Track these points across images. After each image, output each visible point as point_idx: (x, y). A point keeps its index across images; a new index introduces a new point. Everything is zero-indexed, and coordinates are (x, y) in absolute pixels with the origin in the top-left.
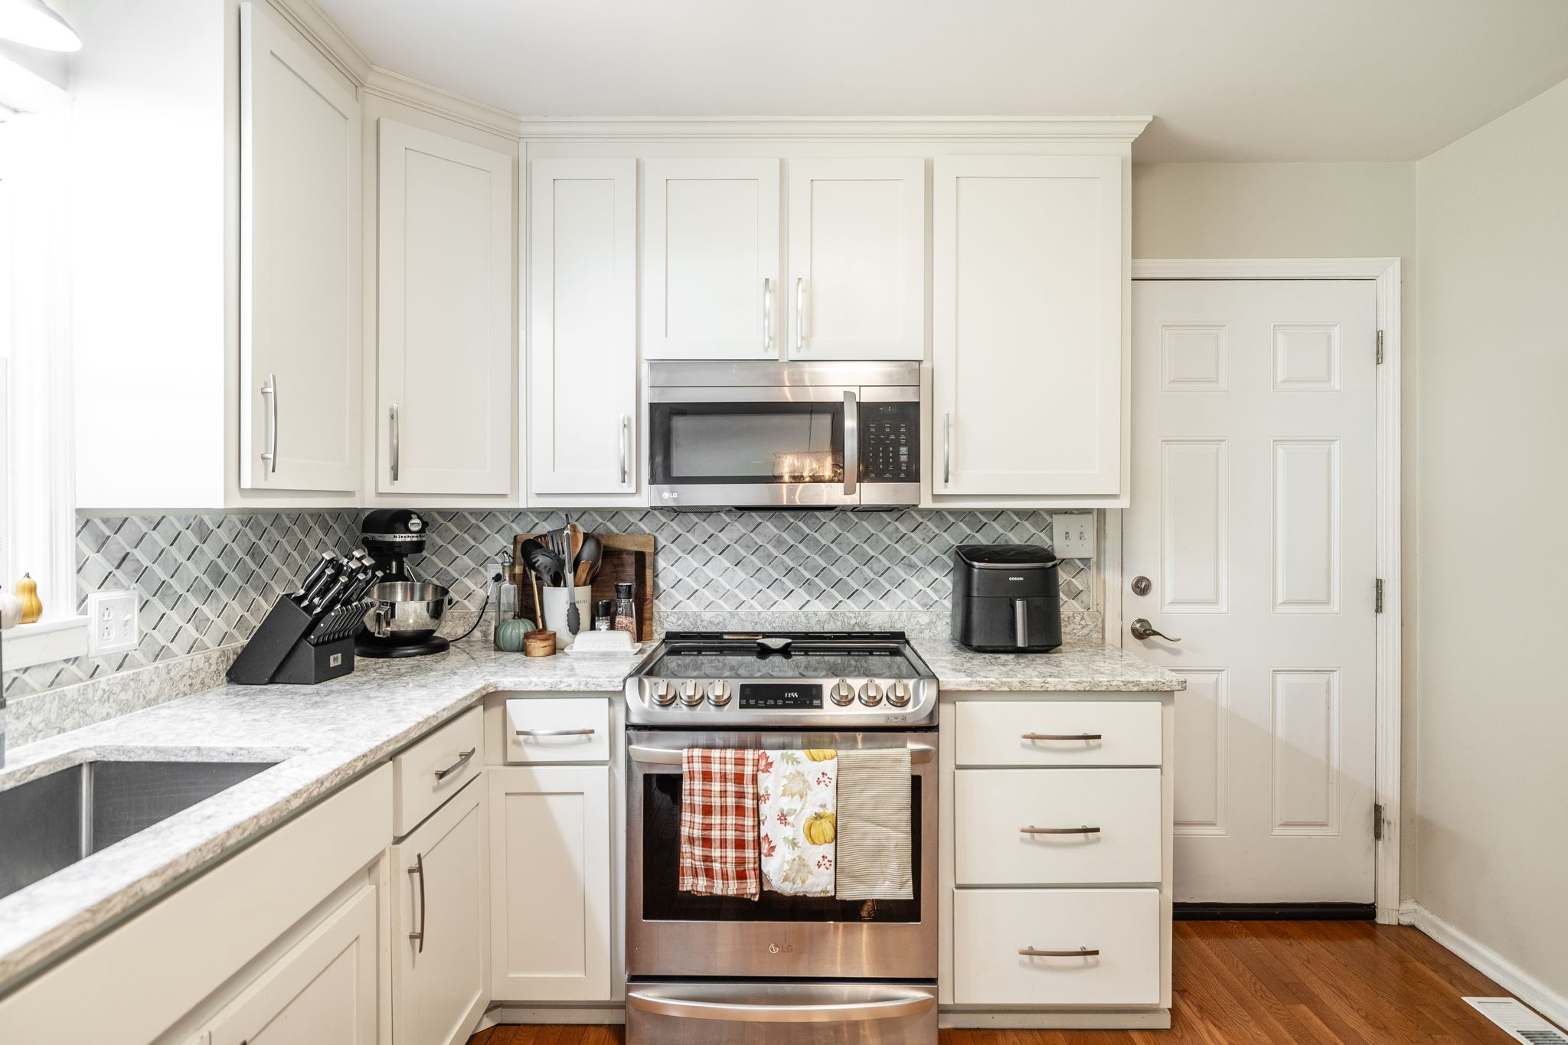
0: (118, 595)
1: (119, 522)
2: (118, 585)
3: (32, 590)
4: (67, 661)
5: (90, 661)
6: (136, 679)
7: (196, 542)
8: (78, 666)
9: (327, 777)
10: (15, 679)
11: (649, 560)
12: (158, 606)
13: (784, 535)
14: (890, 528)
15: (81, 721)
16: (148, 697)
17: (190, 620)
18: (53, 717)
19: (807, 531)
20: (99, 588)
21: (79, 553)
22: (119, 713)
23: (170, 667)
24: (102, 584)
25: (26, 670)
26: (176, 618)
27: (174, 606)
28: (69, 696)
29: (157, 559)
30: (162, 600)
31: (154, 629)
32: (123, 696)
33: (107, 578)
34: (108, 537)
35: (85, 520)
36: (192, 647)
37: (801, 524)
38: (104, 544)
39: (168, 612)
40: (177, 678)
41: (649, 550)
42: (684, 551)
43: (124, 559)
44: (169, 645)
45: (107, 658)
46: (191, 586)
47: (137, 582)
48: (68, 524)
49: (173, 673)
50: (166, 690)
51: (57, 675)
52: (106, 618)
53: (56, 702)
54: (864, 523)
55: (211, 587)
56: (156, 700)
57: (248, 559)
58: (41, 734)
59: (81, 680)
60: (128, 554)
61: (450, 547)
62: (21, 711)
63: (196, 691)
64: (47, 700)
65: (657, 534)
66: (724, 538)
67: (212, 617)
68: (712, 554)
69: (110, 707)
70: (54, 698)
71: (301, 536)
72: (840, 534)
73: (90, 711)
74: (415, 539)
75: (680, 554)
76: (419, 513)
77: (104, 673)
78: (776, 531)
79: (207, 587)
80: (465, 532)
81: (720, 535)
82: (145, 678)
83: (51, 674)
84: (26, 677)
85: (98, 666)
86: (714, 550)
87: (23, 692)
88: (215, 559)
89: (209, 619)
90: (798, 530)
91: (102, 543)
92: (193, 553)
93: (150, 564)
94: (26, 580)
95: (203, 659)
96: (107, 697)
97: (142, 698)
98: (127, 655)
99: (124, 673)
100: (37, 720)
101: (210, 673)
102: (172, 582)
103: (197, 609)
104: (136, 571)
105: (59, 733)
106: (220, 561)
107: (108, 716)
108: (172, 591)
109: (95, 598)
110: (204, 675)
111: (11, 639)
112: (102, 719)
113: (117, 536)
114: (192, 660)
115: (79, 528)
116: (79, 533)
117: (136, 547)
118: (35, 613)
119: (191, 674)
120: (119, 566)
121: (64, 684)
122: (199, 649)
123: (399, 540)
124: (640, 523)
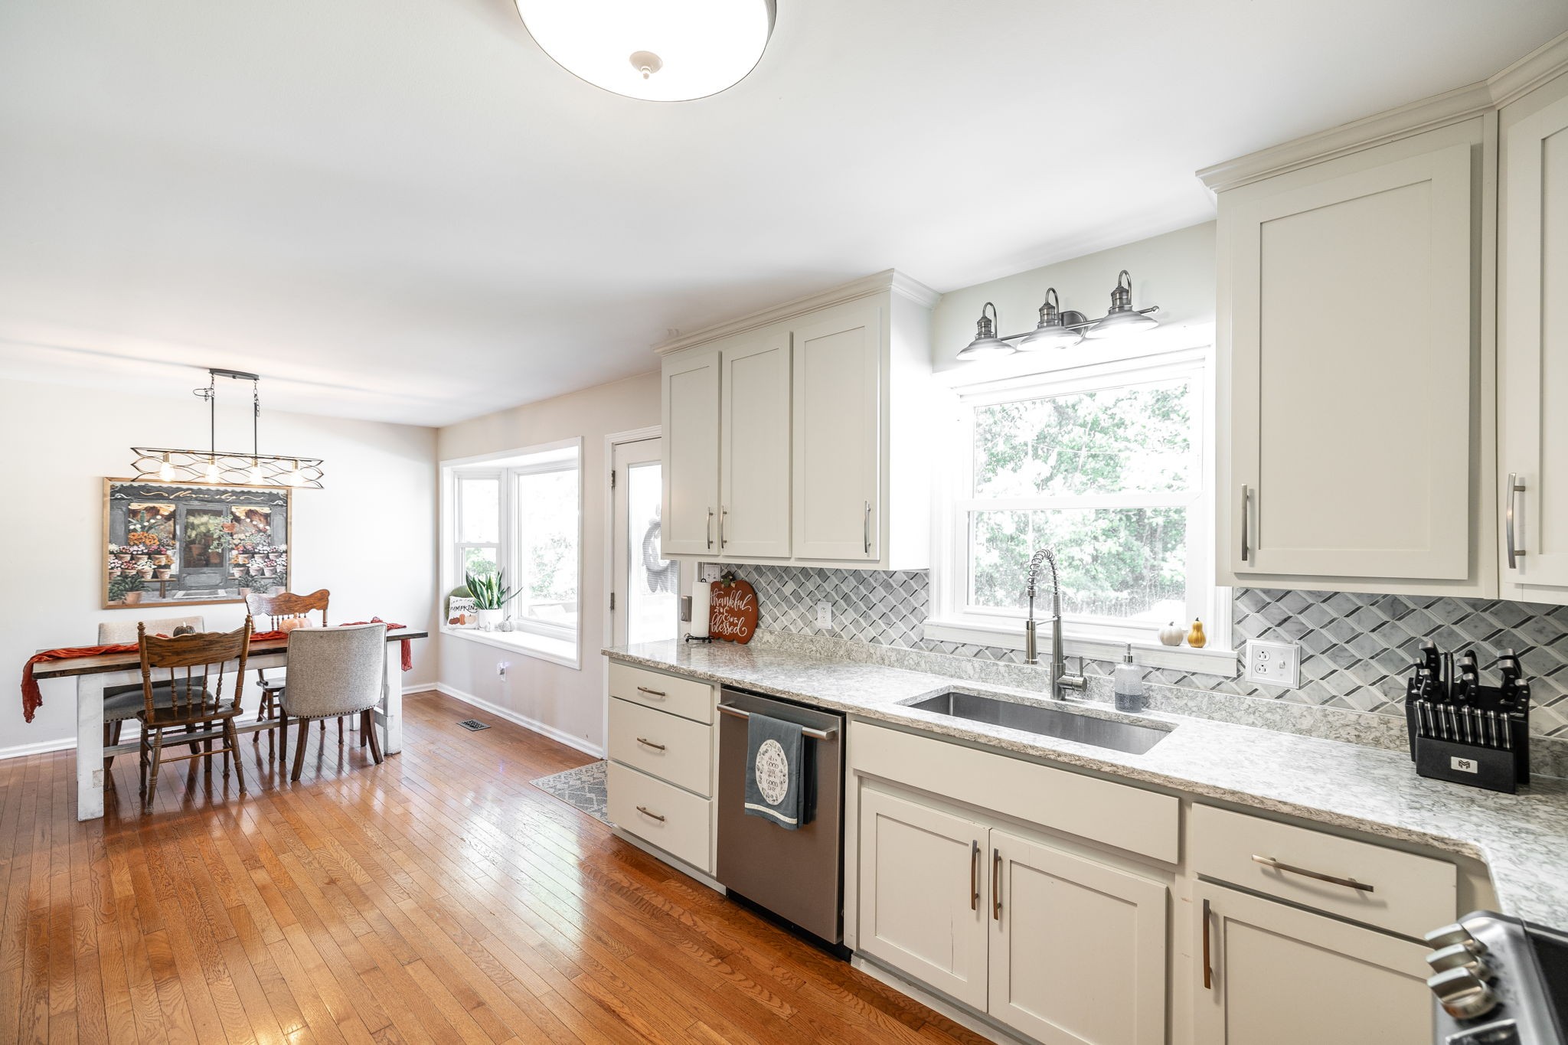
0: (1277, 645)
1: (1279, 596)
2: (1278, 637)
3: (1198, 628)
4: (1226, 678)
5: (1249, 684)
6: (1285, 708)
7: (1387, 619)
8: (1236, 683)
10: (1185, 677)
12: (1327, 663)
15: (1228, 718)
16: (1297, 726)
17: (1371, 683)
18: (1204, 708)
20: (1258, 637)
21: (1236, 610)
22: (1266, 727)
23: (1327, 712)
24: (1261, 635)
25: (1194, 674)
26: (1352, 678)
27: (1351, 667)
28: (1217, 698)
29: (1327, 626)
30: (1334, 658)
31: (1321, 679)
32: (1268, 715)
33: (1266, 631)
34: (1269, 604)
35: (1248, 590)
36: (1376, 708)
38: (1264, 607)
39: (1341, 670)
40: (1338, 724)
43: (1285, 620)
44: (1343, 697)
45: (1266, 687)
46: (1377, 655)
47: (1300, 639)
48: (1226, 594)
49: (1332, 719)
50: (1322, 729)
51: (1218, 684)
52: (1260, 658)
53: (1206, 699)
56: (1306, 731)
58: (1194, 714)
59: (1239, 694)
60: (1290, 617)
62: (1179, 694)
63: (1366, 744)
64: (1200, 695)
69: (1255, 719)
70: (1204, 696)
73: (1235, 714)
77: (1261, 696)
82: (1297, 712)
83: (1213, 682)
84: (1193, 678)
85: (1256, 690)
87: (1190, 686)
91: (1262, 607)
92: (1381, 627)
93: (1317, 628)
94: (1196, 621)
95: (1377, 720)
96: (1252, 711)
97: (1290, 725)
98: (1288, 691)
99: (1277, 701)
100: (1191, 704)
101: (1390, 736)
102: (1348, 646)
103: (1381, 676)
104: (1299, 631)
105: (1209, 719)
108: (1346, 654)
109: (1252, 643)
110: (1378, 734)
111: (1176, 653)
112: (1247, 724)
113: (1278, 603)
114: (1360, 716)
115: (1239, 594)
116: (1239, 598)
117: (1300, 613)
118: (1199, 641)
119: (1358, 727)
120: (1279, 625)
121: (1221, 691)
122: (1387, 712)
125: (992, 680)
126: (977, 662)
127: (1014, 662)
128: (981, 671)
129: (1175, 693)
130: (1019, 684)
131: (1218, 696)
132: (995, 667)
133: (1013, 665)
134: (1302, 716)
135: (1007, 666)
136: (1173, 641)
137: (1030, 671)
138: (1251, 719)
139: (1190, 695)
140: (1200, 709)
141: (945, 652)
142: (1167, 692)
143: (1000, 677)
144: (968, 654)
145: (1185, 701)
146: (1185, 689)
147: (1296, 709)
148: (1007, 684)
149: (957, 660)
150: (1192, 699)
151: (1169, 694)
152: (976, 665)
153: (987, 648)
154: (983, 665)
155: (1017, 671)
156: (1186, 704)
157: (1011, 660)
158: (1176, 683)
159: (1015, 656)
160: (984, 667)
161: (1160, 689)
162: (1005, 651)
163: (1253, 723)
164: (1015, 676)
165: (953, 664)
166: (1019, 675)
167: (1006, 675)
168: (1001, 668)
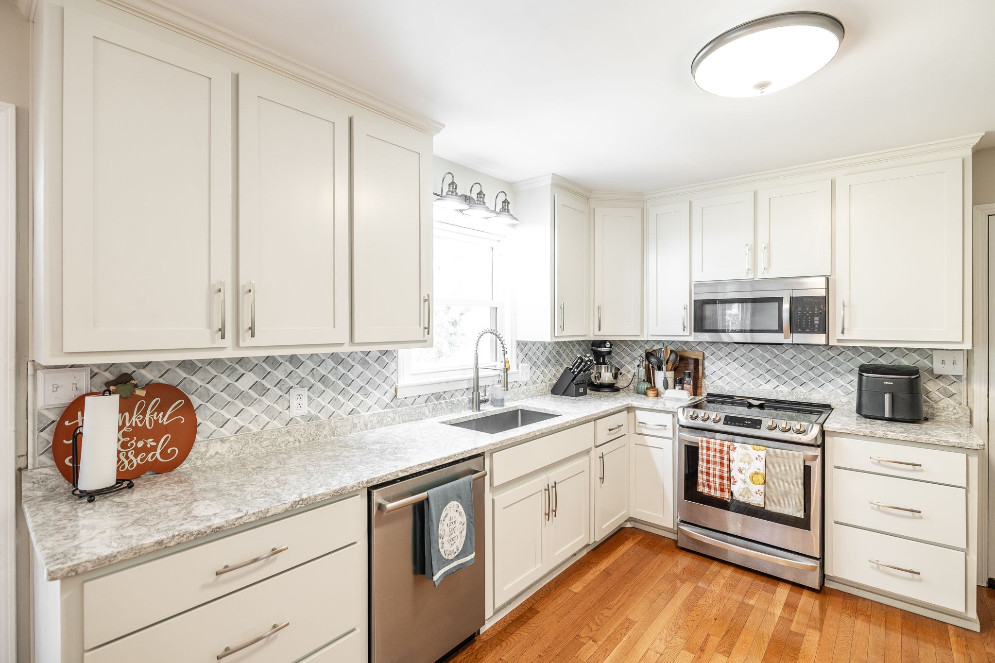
0: (525, 364)
1: (525, 344)
2: (525, 362)
3: (508, 363)
4: (515, 382)
6: (529, 389)
7: (543, 350)
8: (517, 384)
12: (534, 369)
17: (542, 373)
19: (778, 353)
20: (521, 362)
21: (517, 353)
23: (537, 387)
27: (538, 369)
29: (533, 355)
31: (533, 375)
32: (526, 393)
33: (523, 360)
34: (523, 348)
35: (518, 343)
36: (542, 382)
37: (774, 349)
40: (539, 390)
41: (701, 358)
43: (526, 355)
44: (537, 380)
45: (523, 382)
46: (542, 363)
47: (529, 361)
48: (515, 345)
49: (537, 389)
50: (536, 393)
51: (513, 386)
52: (523, 371)
59: (517, 388)
60: (527, 353)
65: (704, 352)
67: (547, 373)
68: (730, 361)
70: (512, 392)
74: (608, 350)
75: (715, 360)
76: (609, 341)
77: (522, 386)
79: (546, 363)
82: (531, 389)
85: (521, 384)
86: (731, 359)
88: (548, 355)
90: (772, 352)
91: (522, 350)
92: (542, 353)
94: (507, 360)
95: (545, 386)
96: (523, 393)
97: (530, 395)
98: (527, 382)
99: (526, 387)
101: (547, 390)
102: (537, 361)
103: (543, 370)
104: (529, 358)
108: (537, 364)
109: (521, 365)
110: (545, 390)
112: (522, 399)
113: (525, 348)
114: (542, 385)
115: (517, 345)
116: (517, 347)
117: (529, 351)
119: (542, 389)
120: (525, 357)
123: (602, 350)
124: (697, 347)
126: (430, 405)
127: (446, 399)
130: (452, 411)
140: (511, 397)
141: (408, 405)
143: (443, 410)
144: (422, 401)
145: (508, 396)
148: (446, 413)
149: (417, 407)
150: (509, 394)
153: (433, 394)
155: (450, 404)
159: (446, 395)
162: (441, 393)
164: (450, 407)
165: (416, 412)
168: (443, 405)
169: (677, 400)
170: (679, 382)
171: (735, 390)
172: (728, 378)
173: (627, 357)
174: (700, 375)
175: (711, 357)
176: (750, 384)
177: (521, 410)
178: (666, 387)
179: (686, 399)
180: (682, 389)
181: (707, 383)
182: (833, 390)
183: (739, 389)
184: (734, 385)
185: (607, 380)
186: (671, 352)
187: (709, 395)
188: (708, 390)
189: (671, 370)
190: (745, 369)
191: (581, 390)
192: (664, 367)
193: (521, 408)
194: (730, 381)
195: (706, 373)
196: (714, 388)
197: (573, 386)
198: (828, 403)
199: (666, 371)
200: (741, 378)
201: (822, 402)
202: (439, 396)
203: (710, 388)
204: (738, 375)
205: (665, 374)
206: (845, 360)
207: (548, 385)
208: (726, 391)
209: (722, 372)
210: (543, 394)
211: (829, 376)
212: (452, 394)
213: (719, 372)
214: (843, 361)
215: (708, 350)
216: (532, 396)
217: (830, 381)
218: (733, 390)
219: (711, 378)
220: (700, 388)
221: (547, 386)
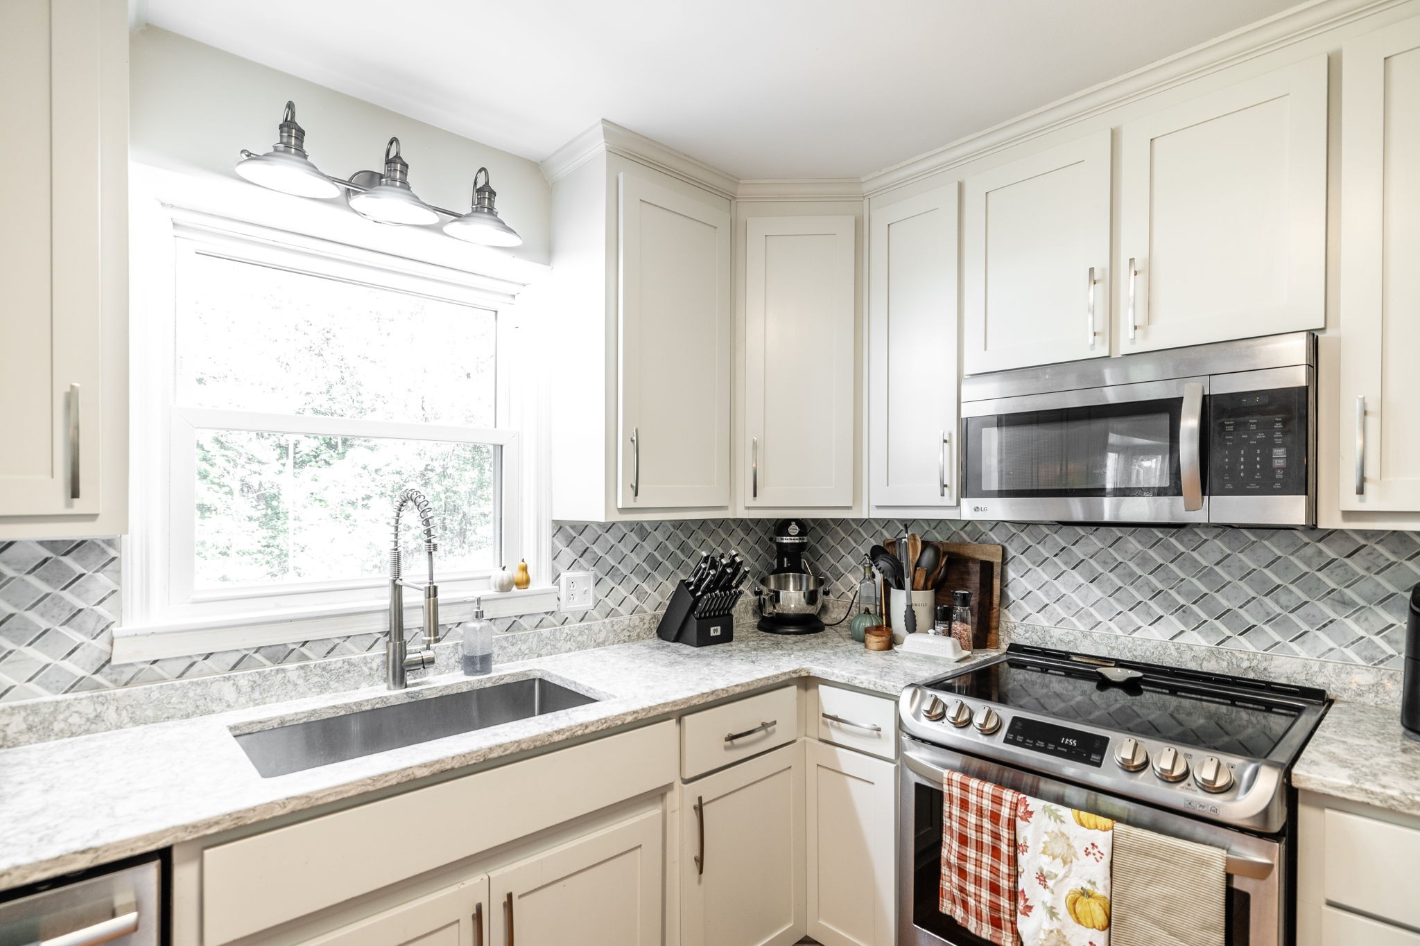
0: (580, 574)
1: (582, 528)
2: (581, 568)
3: (525, 569)
4: (547, 613)
5: (562, 614)
6: (589, 628)
7: (638, 541)
8: (555, 617)
9: (593, 723)
10: (514, 621)
11: (997, 570)
12: (609, 582)
13: (1151, 552)
14: (1308, 551)
16: (597, 641)
17: (633, 592)
19: (1182, 549)
20: (568, 569)
21: (553, 547)
22: (578, 649)
23: (614, 623)
24: (570, 567)
25: (521, 616)
26: (622, 591)
27: (621, 582)
28: (544, 635)
29: (608, 552)
30: (612, 578)
31: (606, 597)
33: (573, 563)
34: (575, 537)
35: (558, 527)
36: (633, 611)
37: (1173, 540)
38: (572, 541)
39: (616, 586)
40: (619, 631)
41: (997, 560)
42: (1034, 563)
43: (585, 551)
44: (618, 608)
45: (573, 613)
46: (634, 570)
47: (594, 566)
48: (547, 530)
49: (615, 627)
50: (611, 637)
51: (541, 622)
52: (571, 589)
53: (536, 638)
54: (1266, 543)
55: (649, 571)
56: (603, 643)
57: (678, 552)
58: (527, 656)
59: (555, 626)
60: (588, 548)
61: (838, 547)
62: (514, 641)
63: (633, 641)
64: (531, 636)
65: (1006, 545)
66: (1078, 552)
67: (649, 591)
68: (1064, 568)
69: (572, 645)
70: (535, 636)
71: (724, 536)
72: (1229, 555)
73: (558, 645)
74: (797, 541)
75: (1030, 566)
76: (799, 522)
77: (571, 622)
78: (1140, 547)
79: (645, 571)
80: (849, 536)
81: (1073, 548)
82: (596, 629)
83: (537, 621)
84: (521, 621)
85: (567, 618)
86: (1066, 563)
87: (519, 630)
88: (652, 552)
89: (647, 592)
90: (1168, 547)
91: (570, 541)
92: (635, 547)
93: (603, 555)
94: (522, 563)
95: (638, 620)
96: (569, 638)
97: (593, 641)
98: (588, 612)
99: (582, 624)
100: (524, 647)
101: (644, 629)
102: (619, 566)
103: (638, 585)
104: (593, 559)
105: (538, 657)
106: (655, 553)
107: (570, 650)
108: (619, 573)
109: (565, 575)
110: (639, 630)
111: (509, 598)
112: (566, 652)
113: (581, 537)
114: (630, 619)
115: (555, 531)
116: (555, 534)
117: (594, 544)
118: (525, 583)
119: (629, 629)
120: (581, 556)
121: (542, 627)
122: (639, 612)
123: (785, 541)
124: (990, 533)
125: (274, 699)
126: (243, 677)
127: (308, 659)
128: (253, 688)
129: (510, 640)
130: (323, 688)
131: (545, 632)
132: (280, 676)
133: (312, 663)
134: (600, 631)
135: (302, 668)
136: (505, 587)
137: (340, 664)
138: (568, 645)
139: (523, 638)
140: (531, 650)
141: (164, 679)
142: (503, 642)
143: (290, 687)
144: (217, 669)
145: (519, 647)
146: (518, 634)
147: (597, 625)
148: (303, 695)
149: (197, 684)
150: (525, 642)
151: (504, 644)
152: (244, 683)
153: (258, 650)
154: (257, 678)
155: (319, 671)
156: (520, 649)
157: (304, 657)
158: (506, 631)
159: (310, 649)
160: (259, 681)
161: (497, 640)
162: (292, 647)
163: (570, 648)
164: (316, 679)
165: (191, 694)
166: (322, 676)
167: (301, 682)
168: (289, 674)
169: (929, 659)
170: (943, 616)
171: (1076, 639)
172: (1059, 609)
173: (849, 556)
174: (996, 600)
175: (1022, 557)
176: (1111, 624)
177: (540, 679)
178: (912, 627)
179: (948, 660)
180: (949, 633)
181: (1012, 619)
182: (1331, 650)
183: (1084, 635)
184: (1074, 625)
185: (793, 606)
186: (925, 544)
187: (1014, 648)
188: (1013, 636)
189: (925, 588)
190: (1100, 588)
191: (715, 631)
192: (907, 581)
193: (538, 675)
194: (1064, 615)
195: (1012, 595)
196: (1026, 632)
197: (693, 624)
198: (1317, 682)
199: (913, 589)
200: (1092, 610)
201: (1301, 680)
202: (279, 654)
203: (1018, 630)
204: (1084, 602)
205: (909, 597)
206: (1368, 569)
207: (648, 618)
208: (1054, 640)
209: (1047, 594)
210: (631, 637)
211: (1321, 610)
212: (331, 646)
213: (1039, 593)
214: (1362, 572)
215: (1016, 543)
216: (598, 645)
217: (1325, 626)
218: (1071, 638)
219: (1020, 608)
220: (994, 631)
221: (646, 621)
